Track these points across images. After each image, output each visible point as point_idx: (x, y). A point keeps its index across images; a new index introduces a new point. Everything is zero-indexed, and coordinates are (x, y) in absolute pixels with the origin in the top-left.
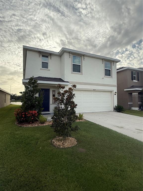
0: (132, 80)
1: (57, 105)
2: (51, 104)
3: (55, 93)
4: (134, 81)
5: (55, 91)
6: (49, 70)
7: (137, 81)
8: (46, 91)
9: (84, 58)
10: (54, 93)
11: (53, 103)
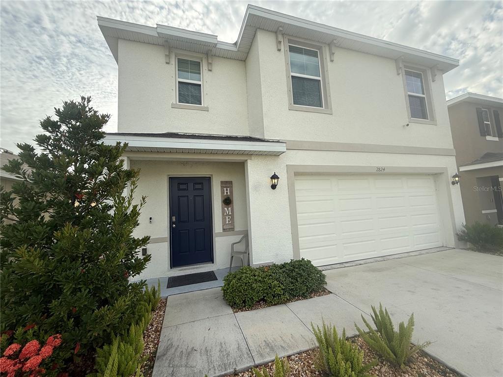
0: (481, 135)
1: (241, 236)
2: (220, 235)
3: (231, 192)
4: (489, 138)
5: (231, 183)
6: (206, 109)
7: (497, 139)
8: (197, 186)
9: (332, 54)
10: (227, 192)
11: (224, 230)
